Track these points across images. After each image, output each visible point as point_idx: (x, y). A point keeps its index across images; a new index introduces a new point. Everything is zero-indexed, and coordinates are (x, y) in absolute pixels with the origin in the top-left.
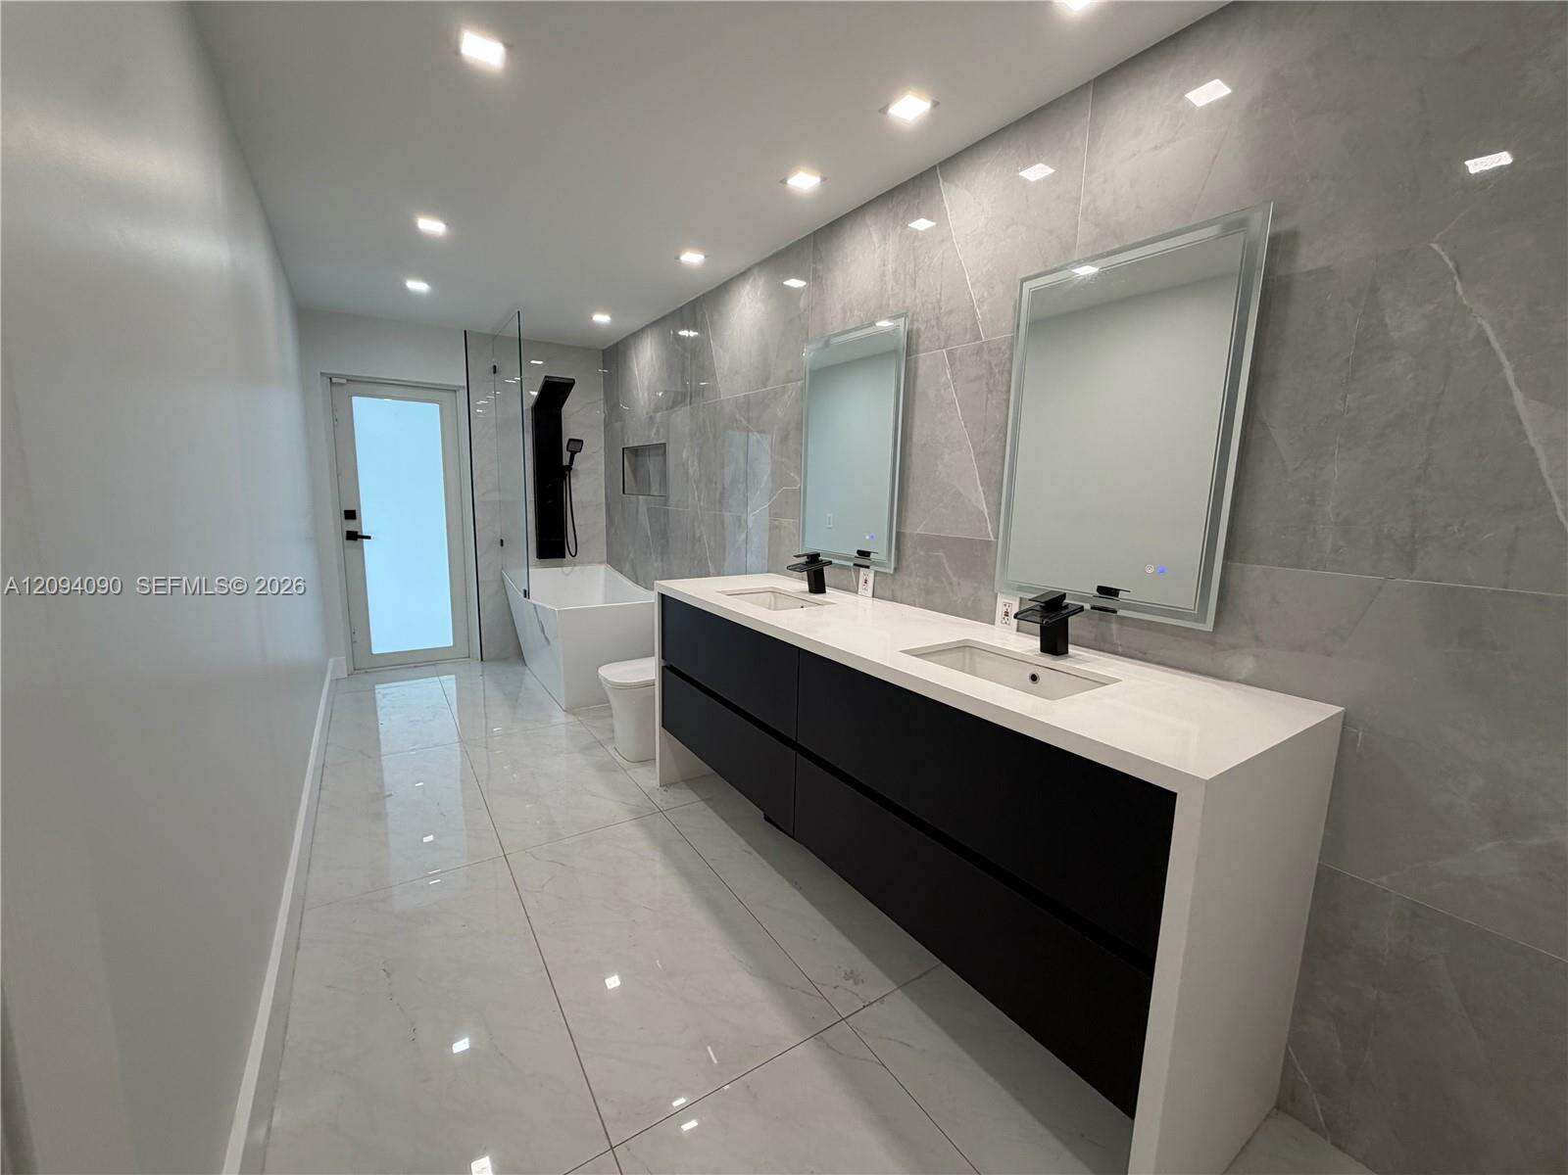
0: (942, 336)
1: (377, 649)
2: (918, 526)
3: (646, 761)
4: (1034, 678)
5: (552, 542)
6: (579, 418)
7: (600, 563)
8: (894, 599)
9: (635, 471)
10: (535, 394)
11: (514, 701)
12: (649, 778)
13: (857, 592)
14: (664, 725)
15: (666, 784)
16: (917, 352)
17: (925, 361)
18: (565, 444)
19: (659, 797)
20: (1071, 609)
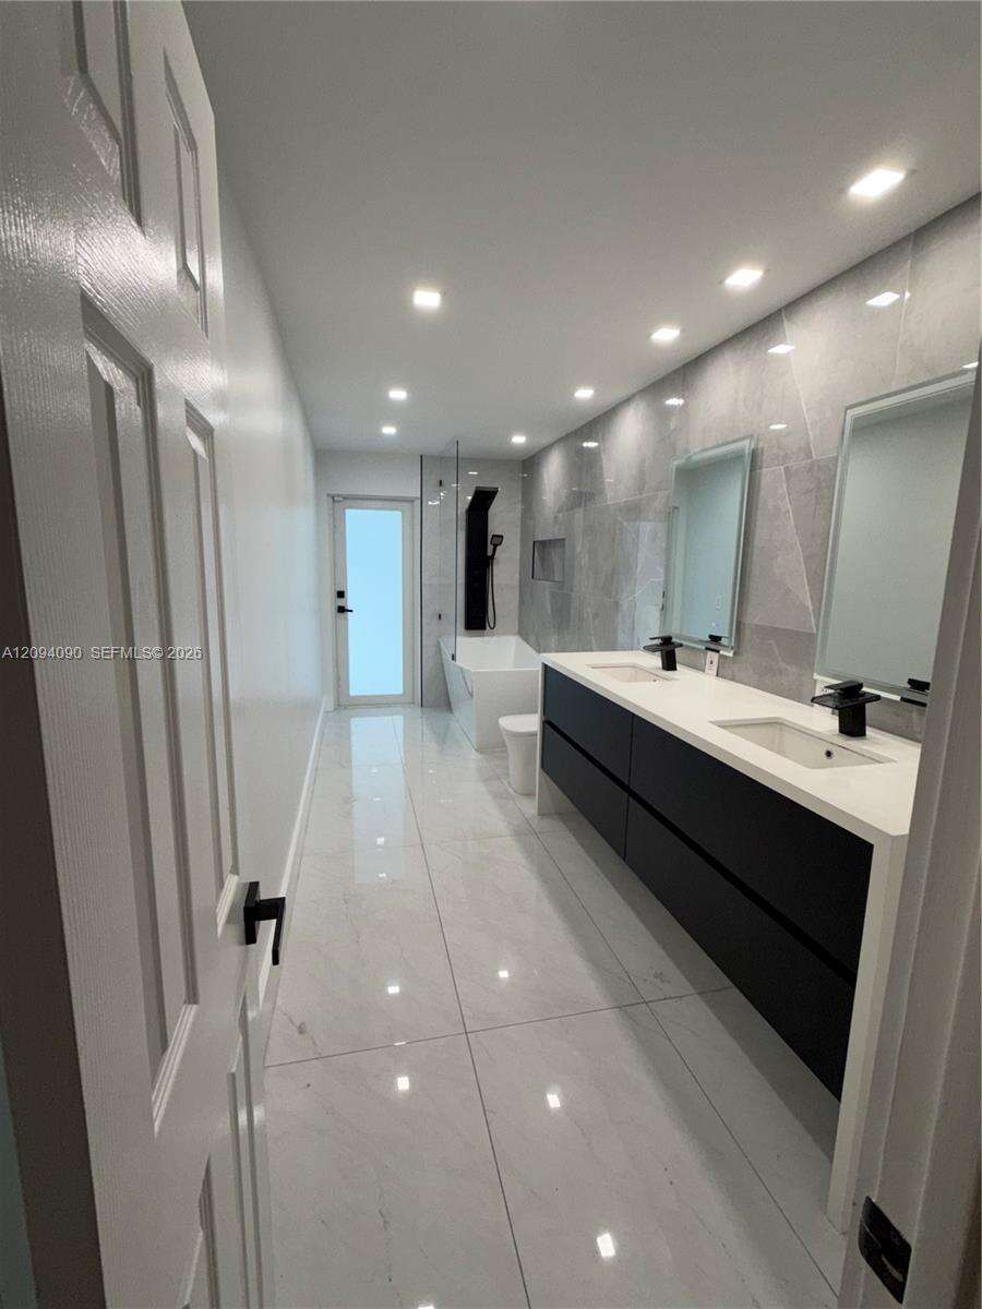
0: (782, 454)
1: (353, 692)
2: (754, 617)
3: (529, 795)
4: (829, 754)
5: (477, 617)
6: (501, 518)
7: (514, 634)
8: (733, 680)
9: (543, 560)
10: (470, 498)
11: (443, 738)
12: (530, 808)
13: (704, 671)
14: (543, 766)
15: (542, 814)
16: (761, 468)
17: (767, 475)
18: (490, 537)
19: (535, 823)
20: (867, 696)
